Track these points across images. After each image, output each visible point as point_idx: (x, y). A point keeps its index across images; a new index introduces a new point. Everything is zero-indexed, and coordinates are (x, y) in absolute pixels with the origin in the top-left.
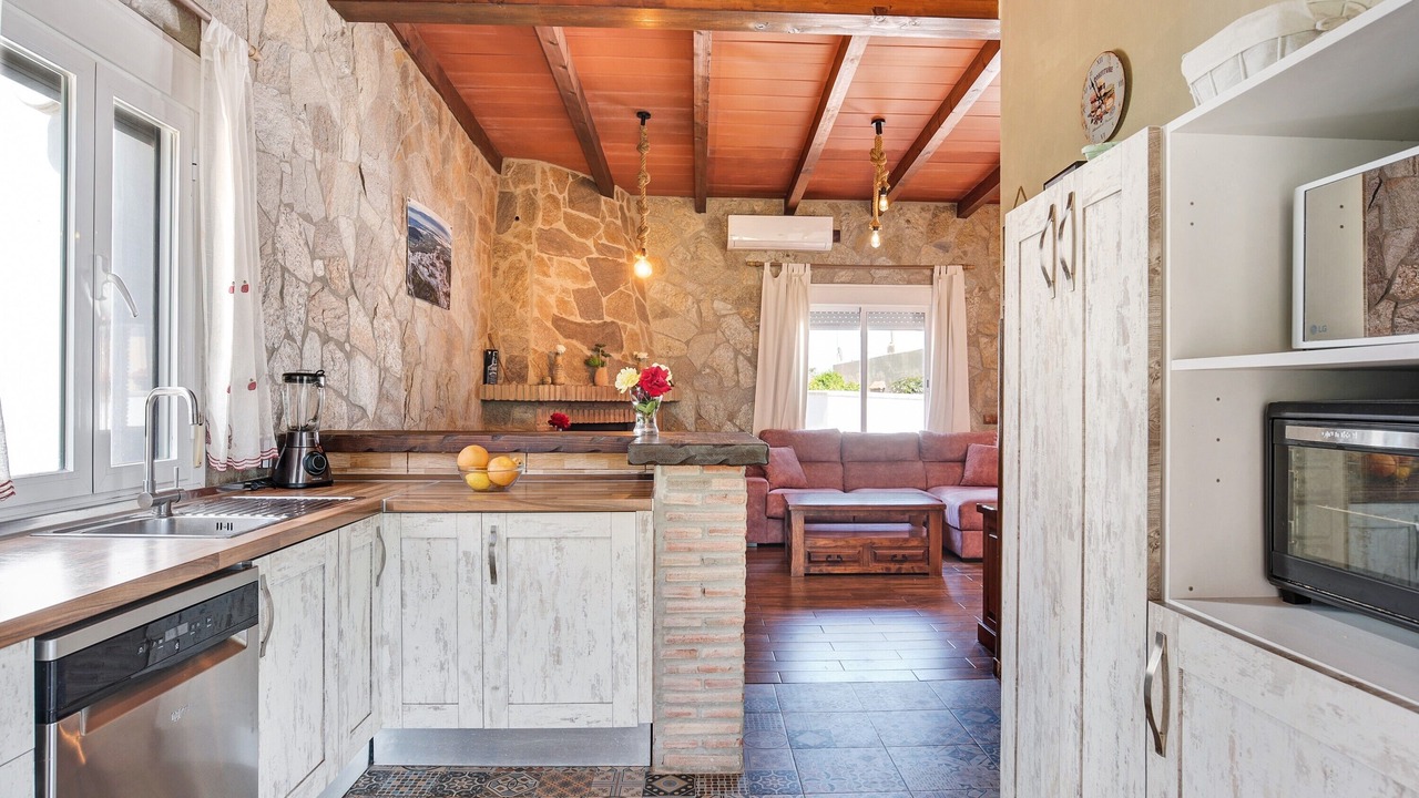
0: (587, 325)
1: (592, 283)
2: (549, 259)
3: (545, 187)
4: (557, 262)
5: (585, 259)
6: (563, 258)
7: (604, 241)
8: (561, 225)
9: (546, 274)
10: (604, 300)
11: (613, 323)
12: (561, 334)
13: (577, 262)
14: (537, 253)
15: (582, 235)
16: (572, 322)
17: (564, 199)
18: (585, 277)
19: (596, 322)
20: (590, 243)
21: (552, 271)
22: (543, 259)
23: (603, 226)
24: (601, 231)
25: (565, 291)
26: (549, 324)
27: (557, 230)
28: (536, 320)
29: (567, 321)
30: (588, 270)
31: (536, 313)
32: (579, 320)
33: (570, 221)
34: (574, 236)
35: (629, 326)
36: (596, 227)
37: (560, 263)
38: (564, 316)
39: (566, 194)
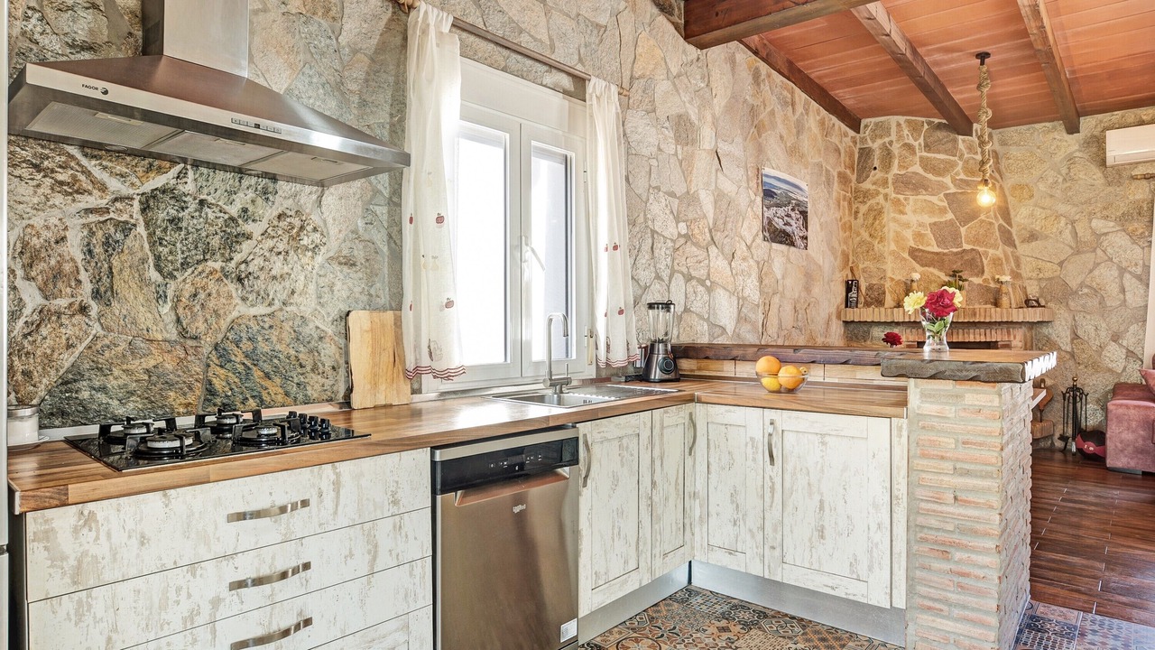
0: (944, 254)
1: (950, 216)
2: (906, 199)
3: (900, 137)
4: (912, 201)
5: (942, 195)
6: (920, 197)
7: (962, 176)
8: (917, 168)
9: (902, 213)
10: (963, 230)
11: (973, 250)
12: (918, 263)
13: (934, 199)
14: (894, 195)
15: (939, 174)
16: (929, 252)
17: (920, 145)
18: (943, 211)
19: (955, 250)
20: (947, 180)
21: (908, 209)
22: (899, 200)
23: (961, 163)
24: (959, 168)
25: (921, 225)
26: (906, 255)
27: (913, 173)
28: (893, 253)
29: (923, 251)
30: (946, 204)
31: (893, 247)
32: (936, 249)
33: (925, 164)
34: (930, 176)
35: (991, 251)
36: (953, 165)
37: (916, 201)
38: (920, 247)
39: (921, 140)
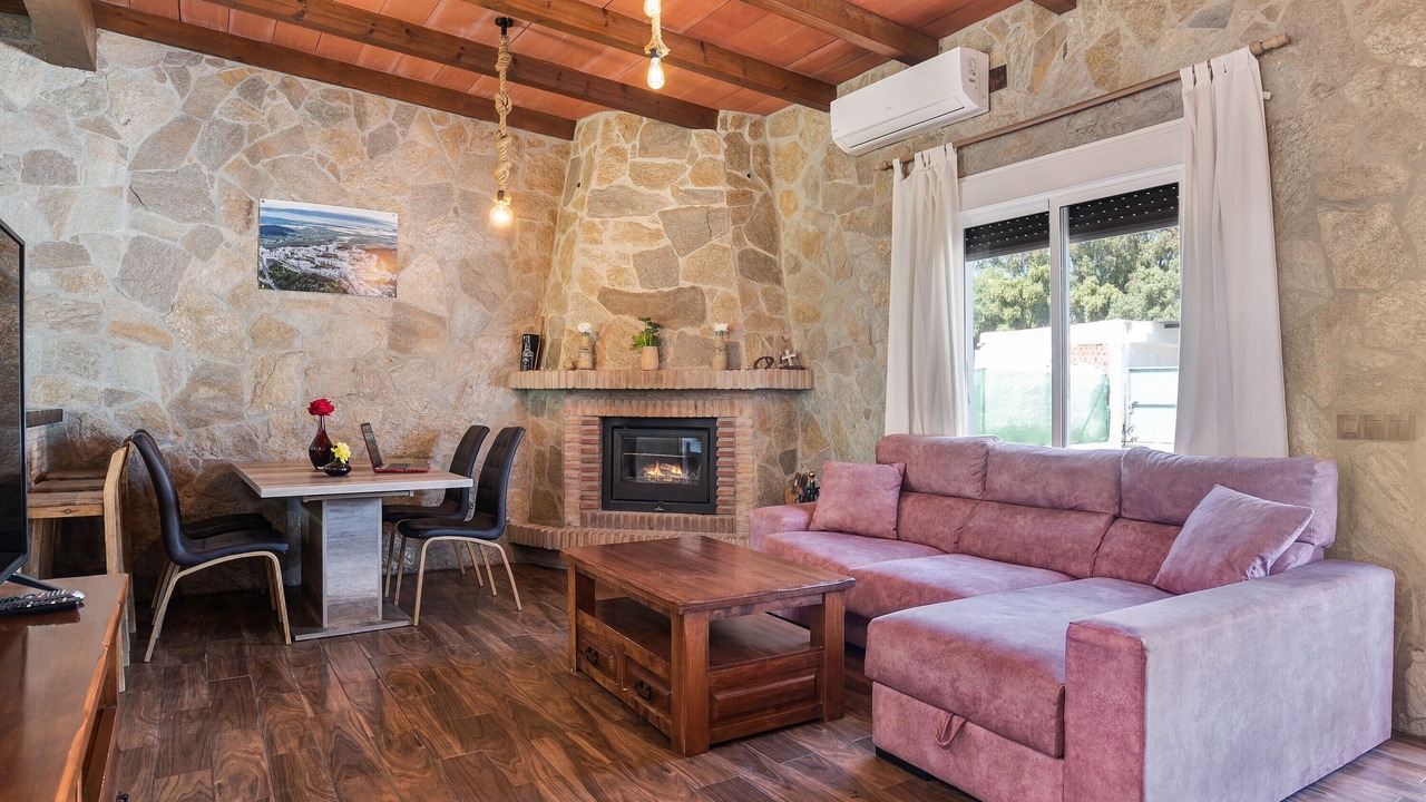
0: (649, 296)
1: (665, 242)
2: (602, 224)
3: (606, 138)
4: (612, 224)
5: (656, 214)
6: (624, 219)
7: (691, 186)
8: (626, 180)
9: (595, 242)
10: (681, 261)
11: (693, 288)
12: (610, 309)
13: (644, 221)
14: (588, 219)
15: (654, 187)
16: (628, 294)
17: (633, 147)
18: (655, 235)
19: (666, 290)
20: (666, 193)
21: (606, 237)
22: (594, 225)
23: (689, 167)
24: (686, 175)
25: (623, 257)
26: (594, 299)
27: (617, 187)
28: (575, 297)
29: (620, 293)
30: (661, 226)
31: (577, 288)
32: (639, 290)
33: (640, 175)
34: (642, 189)
35: (721, 289)
36: (675, 171)
37: (616, 226)
38: (617, 287)
39: (637, 142)
